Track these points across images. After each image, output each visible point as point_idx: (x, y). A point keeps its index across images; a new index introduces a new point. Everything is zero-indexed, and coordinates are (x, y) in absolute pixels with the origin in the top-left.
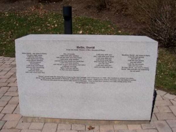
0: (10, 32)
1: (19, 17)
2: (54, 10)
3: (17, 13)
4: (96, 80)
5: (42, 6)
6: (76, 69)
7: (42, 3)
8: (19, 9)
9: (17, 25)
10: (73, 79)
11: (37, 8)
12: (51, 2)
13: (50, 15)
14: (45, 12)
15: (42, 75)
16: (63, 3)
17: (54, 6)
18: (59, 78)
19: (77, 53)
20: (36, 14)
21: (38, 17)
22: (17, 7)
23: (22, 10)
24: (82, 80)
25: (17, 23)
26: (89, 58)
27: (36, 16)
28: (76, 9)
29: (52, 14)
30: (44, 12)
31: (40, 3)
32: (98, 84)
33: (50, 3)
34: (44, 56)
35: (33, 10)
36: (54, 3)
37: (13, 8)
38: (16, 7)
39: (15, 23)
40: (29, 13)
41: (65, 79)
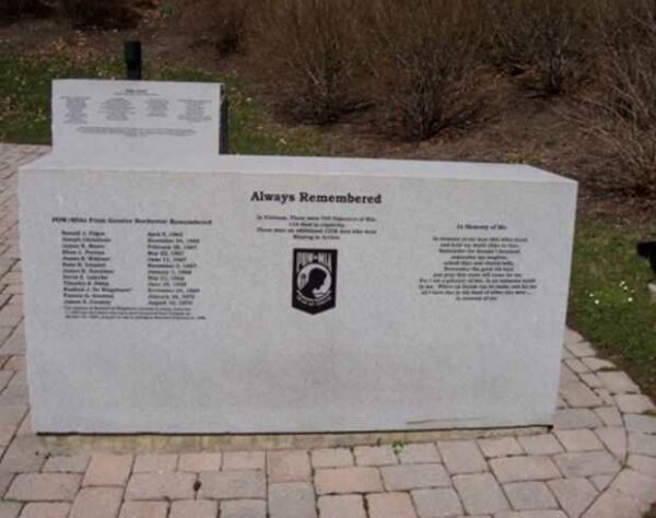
0: (8, 99)
1: (27, 65)
2: (112, 51)
3: (19, 56)
4: (149, 132)
5: (84, 39)
6: (126, 119)
7: (83, 31)
8: (22, 44)
9: (24, 83)
10: (120, 131)
11: (71, 43)
12: (106, 29)
13: (103, 62)
14: (91, 55)
15: (83, 125)
16: (136, 33)
17: (112, 39)
18: (104, 130)
19: (126, 98)
20: (67, 59)
21: (73, 67)
22: (18, 38)
23: (32, 47)
24: (132, 133)
25: (21, 78)
26: (139, 102)
27: (69, 64)
28: (167, 49)
29: (108, 58)
30: (88, 55)
31: (78, 32)
32: (150, 136)
33: (104, 33)
34: (88, 102)
35: (59, 48)
36: (115, 31)
37: (8, 41)
38: (14, 38)
39: (17, 79)
40: (50, 56)
41: (112, 131)
